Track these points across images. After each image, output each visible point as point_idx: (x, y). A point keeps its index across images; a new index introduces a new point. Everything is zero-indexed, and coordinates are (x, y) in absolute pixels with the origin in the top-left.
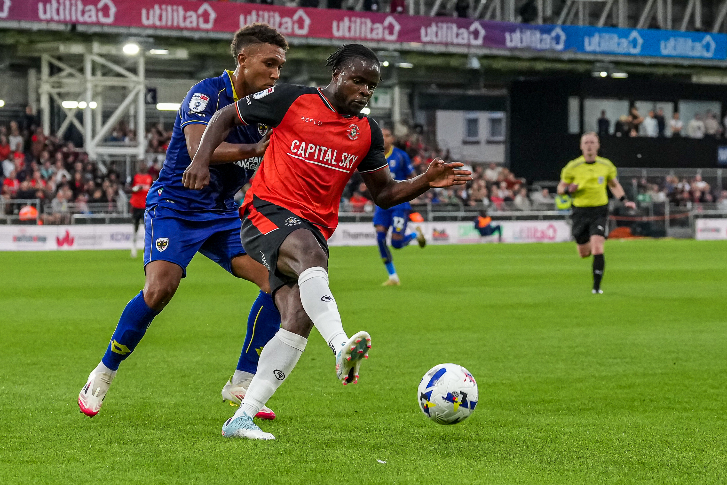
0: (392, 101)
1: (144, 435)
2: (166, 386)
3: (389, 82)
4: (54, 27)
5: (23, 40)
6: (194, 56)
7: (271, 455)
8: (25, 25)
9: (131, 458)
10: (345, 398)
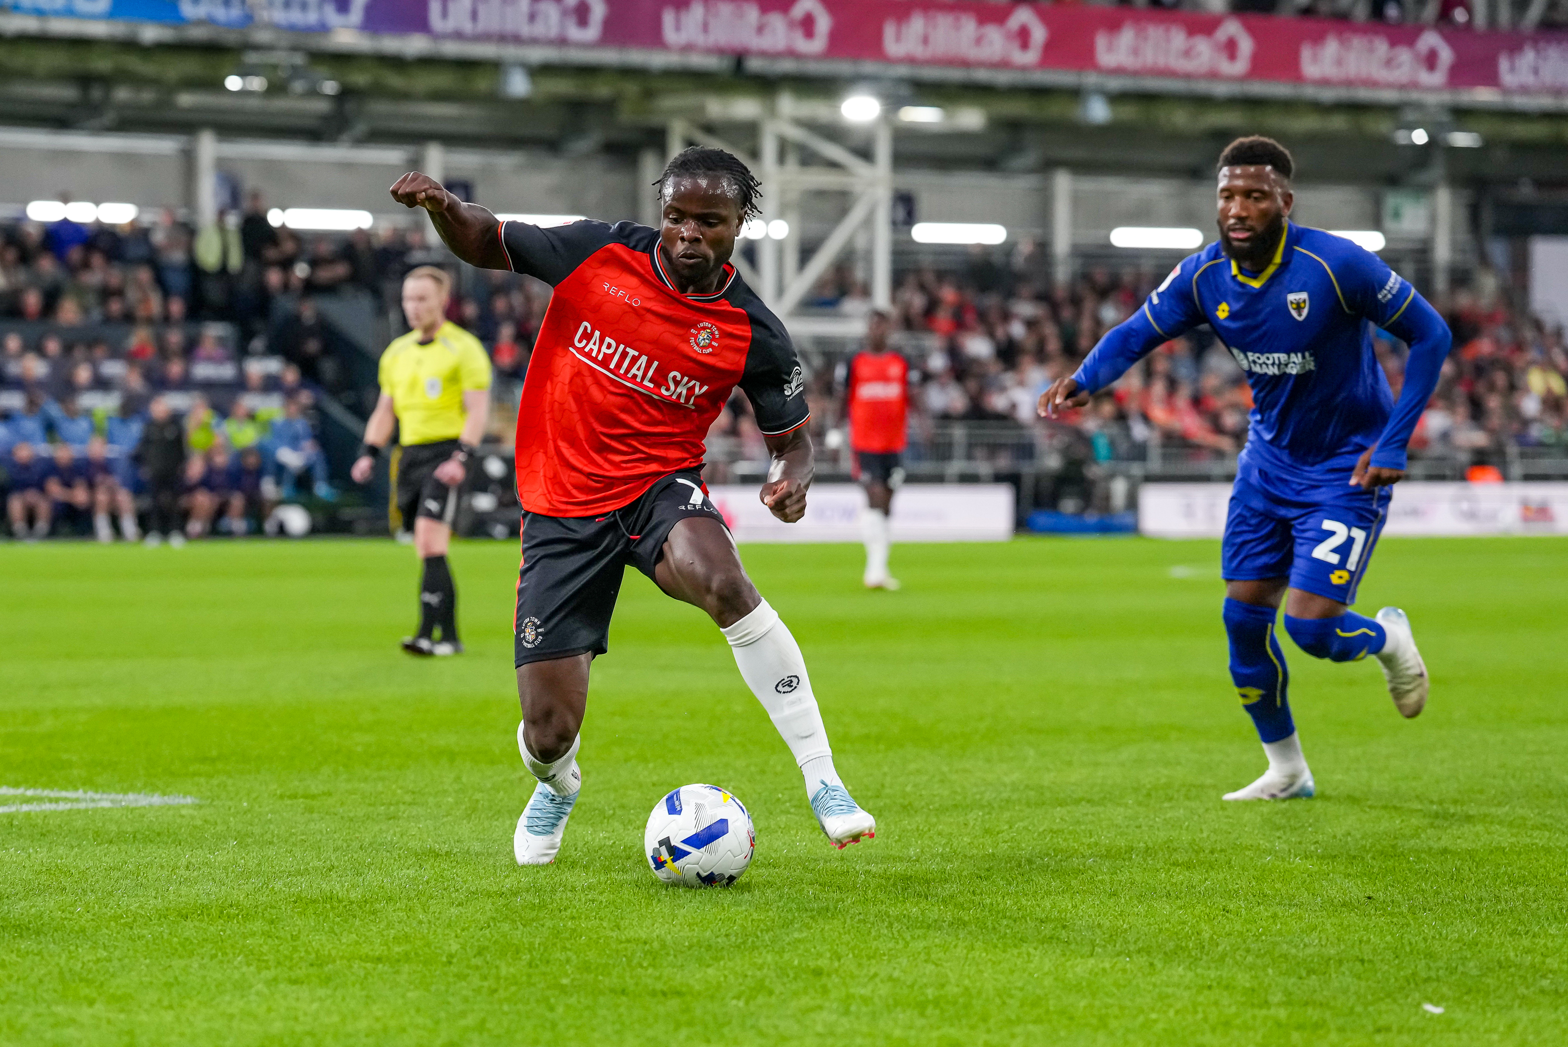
0: (1433, 219)
1: (909, 938)
2: (951, 834)
3: (1424, 177)
4: (697, 61)
5: (631, 88)
6: (999, 125)
7: (1188, 988)
8: (636, 56)
9: (884, 990)
10: (1343, 868)
